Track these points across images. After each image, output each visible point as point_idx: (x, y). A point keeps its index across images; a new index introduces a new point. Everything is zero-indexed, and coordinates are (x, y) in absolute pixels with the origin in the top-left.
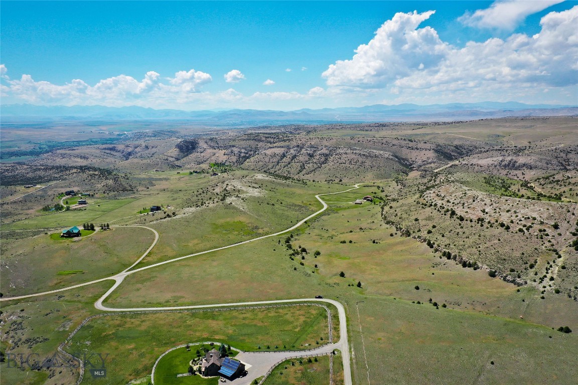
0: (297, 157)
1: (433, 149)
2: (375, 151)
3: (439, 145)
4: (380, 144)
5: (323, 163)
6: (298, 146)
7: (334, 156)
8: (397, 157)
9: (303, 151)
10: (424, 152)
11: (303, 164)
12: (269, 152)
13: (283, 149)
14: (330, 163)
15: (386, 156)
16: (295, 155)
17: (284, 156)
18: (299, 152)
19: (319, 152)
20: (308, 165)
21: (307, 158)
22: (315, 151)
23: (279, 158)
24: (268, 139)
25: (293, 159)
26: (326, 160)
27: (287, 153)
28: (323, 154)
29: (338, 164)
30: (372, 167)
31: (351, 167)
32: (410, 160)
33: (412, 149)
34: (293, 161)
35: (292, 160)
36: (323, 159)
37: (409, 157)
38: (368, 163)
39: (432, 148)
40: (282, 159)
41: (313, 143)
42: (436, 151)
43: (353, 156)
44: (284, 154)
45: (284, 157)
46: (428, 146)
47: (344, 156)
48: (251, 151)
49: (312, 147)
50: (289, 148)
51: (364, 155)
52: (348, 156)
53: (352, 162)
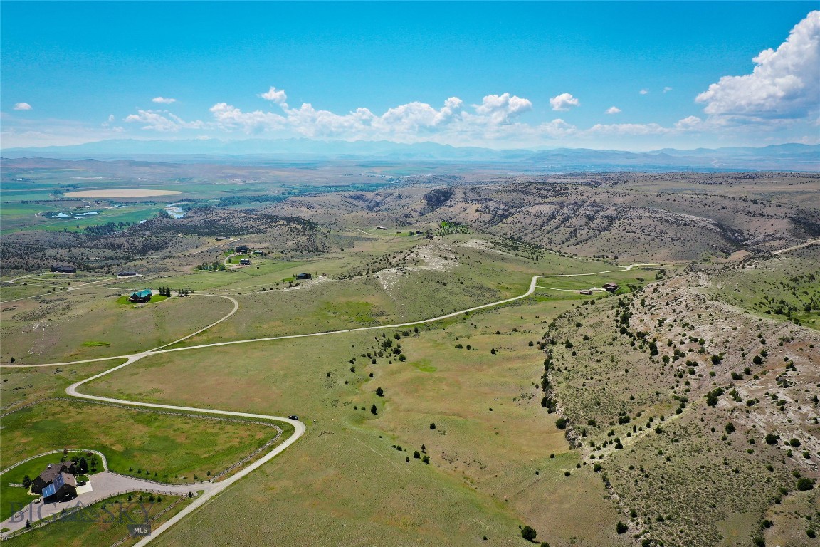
0: (570, 220)
1: (789, 217)
2: (687, 216)
3: (803, 211)
4: (701, 206)
5: (605, 230)
6: (576, 203)
7: (622, 220)
8: (720, 226)
9: (581, 211)
10: (773, 221)
11: (576, 230)
12: (534, 210)
13: (554, 207)
14: (614, 231)
15: (703, 224)
16: (568, 216)
17: (553, 216)
18: (576, 211)
19: (602, 214)
20: (582, 232)
21: (583, 221)
22: (597, 212)
23: (544, 218)
24: (540, 192)
25: (563, 222)
26: (610, 225)
27: (558, 212)
28: (607, 217)
29: (624, 232)
30: (673, 241)
31: (642, 237)
32: (746, 233)
33: (754, 215)
34: (563, 225)
35: (562, 223)
36: (605, 223)
37: (745, 228)
38: (670, 233)
39: (788, 215)
40: (549, 221)
41: (598, 200)
42: (793, 220)
43: (651, 222)
44: (553, 213)
45: (552, 219)
46: (782, 211)
47: (636, 221)
48: (513, 207)
49: (594, 204)
50: (562, 205)
51: (667, 221)
52: (642, 220)
53: (645, 231)
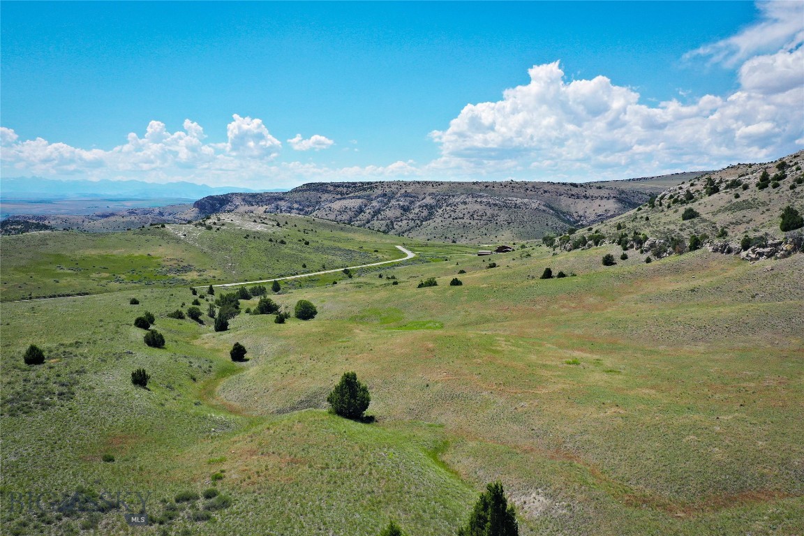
0: (382, 213)
1: (614, 197)
2: (515, 199)
3: (623, 192)
4: (522, 191)
5: (426, 219)
6: (385, 195)
7: (444, 208)
8: (552, 208)
9: (393, 202)
10: (598, 202)
11: (392, 222)
12: (337, 205)
13: (360, 201)
14: (437, 220)
15: (534, 206)
16: (379, 209)
17: (361, 210)
18: (386, 204)
19: (418, 204)
20: (400, 224)
21: (398, 212)
22: (412, 202)
23: (352, 214)
24: (339, 189)
25: (375, 215)
26: (431, 214)
27: (366, 206)
28: (426, 206)
29: (451, 219)
30: (509, 223)
31: (473, 223)
32: (575, 215)
33: (578, 198)
34: (376, 218)
35: (373, 217)
36: (425, 213)
37: (572, 210)
38: (503, 216)
39: (612, 195)
40: (356, 216)
41: (409, 191)
42: (620, 200)
43: (477, 207)
44: (360, 207)
45: (360, 213)
46: (603, 193)
47: (461, 207)
48: (309, 206)
49: (406, 195)
50: (370, 199)
51: (495, 205)
52: (467, 206)
53: (475, 216)
